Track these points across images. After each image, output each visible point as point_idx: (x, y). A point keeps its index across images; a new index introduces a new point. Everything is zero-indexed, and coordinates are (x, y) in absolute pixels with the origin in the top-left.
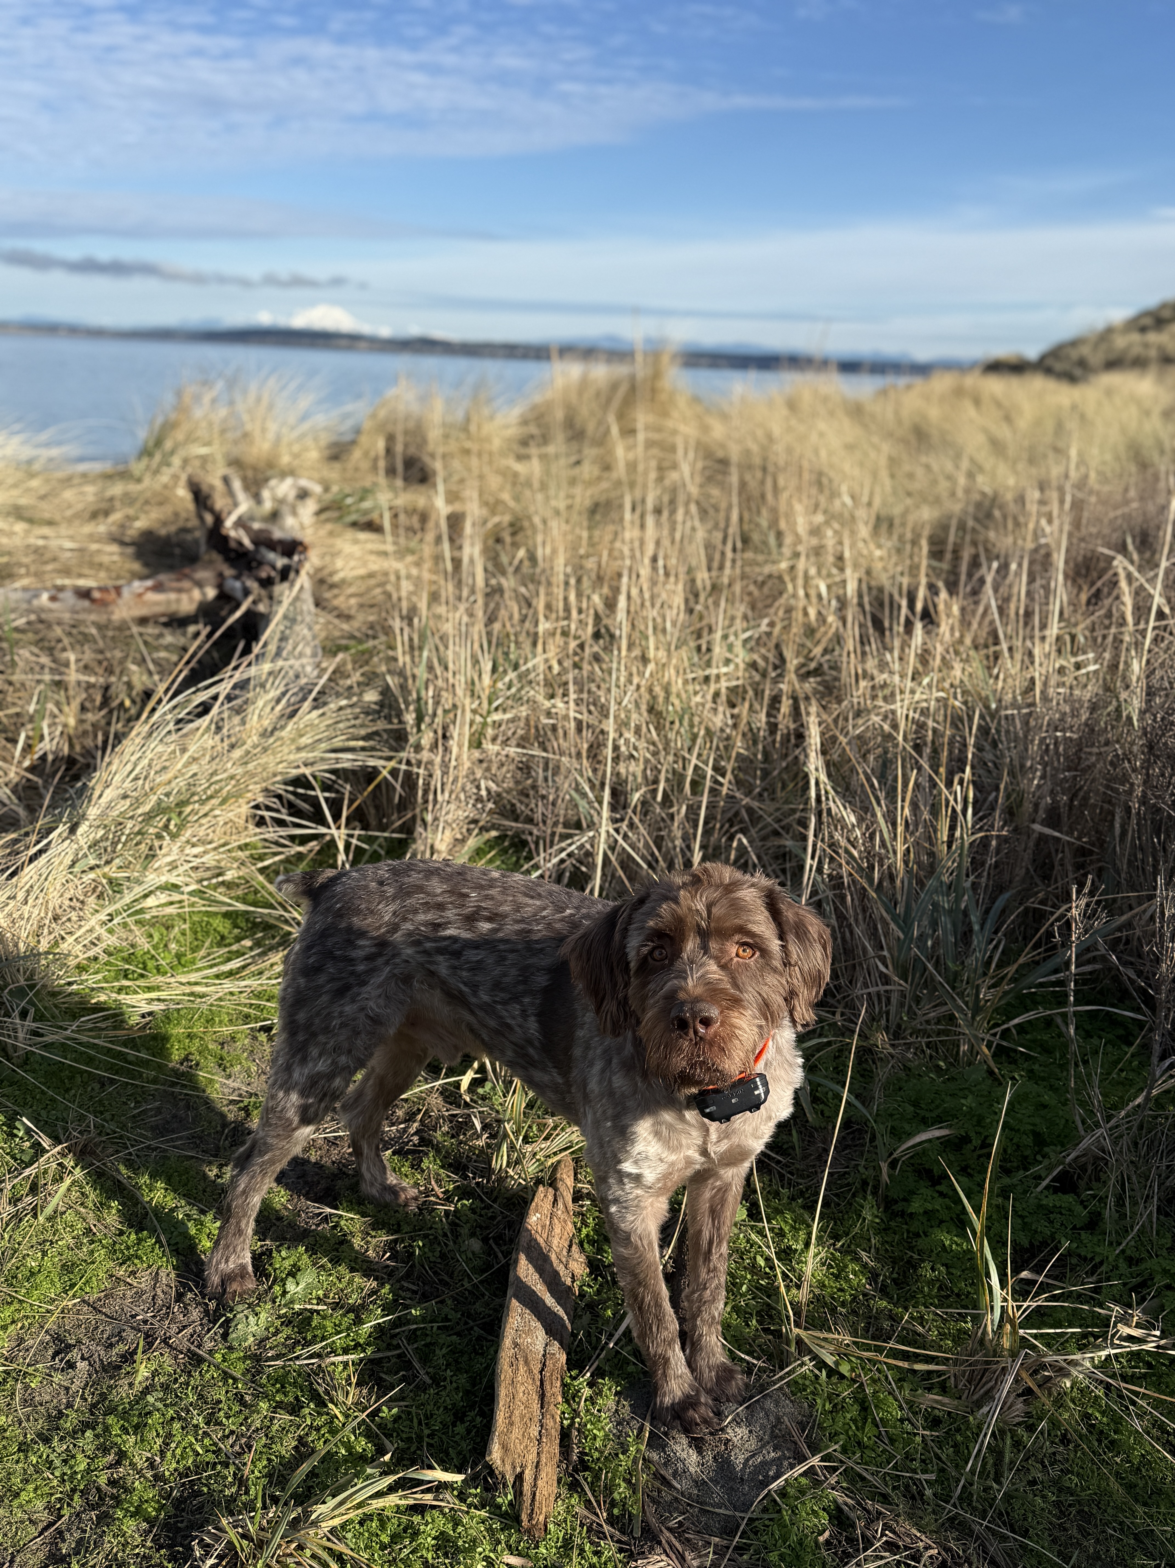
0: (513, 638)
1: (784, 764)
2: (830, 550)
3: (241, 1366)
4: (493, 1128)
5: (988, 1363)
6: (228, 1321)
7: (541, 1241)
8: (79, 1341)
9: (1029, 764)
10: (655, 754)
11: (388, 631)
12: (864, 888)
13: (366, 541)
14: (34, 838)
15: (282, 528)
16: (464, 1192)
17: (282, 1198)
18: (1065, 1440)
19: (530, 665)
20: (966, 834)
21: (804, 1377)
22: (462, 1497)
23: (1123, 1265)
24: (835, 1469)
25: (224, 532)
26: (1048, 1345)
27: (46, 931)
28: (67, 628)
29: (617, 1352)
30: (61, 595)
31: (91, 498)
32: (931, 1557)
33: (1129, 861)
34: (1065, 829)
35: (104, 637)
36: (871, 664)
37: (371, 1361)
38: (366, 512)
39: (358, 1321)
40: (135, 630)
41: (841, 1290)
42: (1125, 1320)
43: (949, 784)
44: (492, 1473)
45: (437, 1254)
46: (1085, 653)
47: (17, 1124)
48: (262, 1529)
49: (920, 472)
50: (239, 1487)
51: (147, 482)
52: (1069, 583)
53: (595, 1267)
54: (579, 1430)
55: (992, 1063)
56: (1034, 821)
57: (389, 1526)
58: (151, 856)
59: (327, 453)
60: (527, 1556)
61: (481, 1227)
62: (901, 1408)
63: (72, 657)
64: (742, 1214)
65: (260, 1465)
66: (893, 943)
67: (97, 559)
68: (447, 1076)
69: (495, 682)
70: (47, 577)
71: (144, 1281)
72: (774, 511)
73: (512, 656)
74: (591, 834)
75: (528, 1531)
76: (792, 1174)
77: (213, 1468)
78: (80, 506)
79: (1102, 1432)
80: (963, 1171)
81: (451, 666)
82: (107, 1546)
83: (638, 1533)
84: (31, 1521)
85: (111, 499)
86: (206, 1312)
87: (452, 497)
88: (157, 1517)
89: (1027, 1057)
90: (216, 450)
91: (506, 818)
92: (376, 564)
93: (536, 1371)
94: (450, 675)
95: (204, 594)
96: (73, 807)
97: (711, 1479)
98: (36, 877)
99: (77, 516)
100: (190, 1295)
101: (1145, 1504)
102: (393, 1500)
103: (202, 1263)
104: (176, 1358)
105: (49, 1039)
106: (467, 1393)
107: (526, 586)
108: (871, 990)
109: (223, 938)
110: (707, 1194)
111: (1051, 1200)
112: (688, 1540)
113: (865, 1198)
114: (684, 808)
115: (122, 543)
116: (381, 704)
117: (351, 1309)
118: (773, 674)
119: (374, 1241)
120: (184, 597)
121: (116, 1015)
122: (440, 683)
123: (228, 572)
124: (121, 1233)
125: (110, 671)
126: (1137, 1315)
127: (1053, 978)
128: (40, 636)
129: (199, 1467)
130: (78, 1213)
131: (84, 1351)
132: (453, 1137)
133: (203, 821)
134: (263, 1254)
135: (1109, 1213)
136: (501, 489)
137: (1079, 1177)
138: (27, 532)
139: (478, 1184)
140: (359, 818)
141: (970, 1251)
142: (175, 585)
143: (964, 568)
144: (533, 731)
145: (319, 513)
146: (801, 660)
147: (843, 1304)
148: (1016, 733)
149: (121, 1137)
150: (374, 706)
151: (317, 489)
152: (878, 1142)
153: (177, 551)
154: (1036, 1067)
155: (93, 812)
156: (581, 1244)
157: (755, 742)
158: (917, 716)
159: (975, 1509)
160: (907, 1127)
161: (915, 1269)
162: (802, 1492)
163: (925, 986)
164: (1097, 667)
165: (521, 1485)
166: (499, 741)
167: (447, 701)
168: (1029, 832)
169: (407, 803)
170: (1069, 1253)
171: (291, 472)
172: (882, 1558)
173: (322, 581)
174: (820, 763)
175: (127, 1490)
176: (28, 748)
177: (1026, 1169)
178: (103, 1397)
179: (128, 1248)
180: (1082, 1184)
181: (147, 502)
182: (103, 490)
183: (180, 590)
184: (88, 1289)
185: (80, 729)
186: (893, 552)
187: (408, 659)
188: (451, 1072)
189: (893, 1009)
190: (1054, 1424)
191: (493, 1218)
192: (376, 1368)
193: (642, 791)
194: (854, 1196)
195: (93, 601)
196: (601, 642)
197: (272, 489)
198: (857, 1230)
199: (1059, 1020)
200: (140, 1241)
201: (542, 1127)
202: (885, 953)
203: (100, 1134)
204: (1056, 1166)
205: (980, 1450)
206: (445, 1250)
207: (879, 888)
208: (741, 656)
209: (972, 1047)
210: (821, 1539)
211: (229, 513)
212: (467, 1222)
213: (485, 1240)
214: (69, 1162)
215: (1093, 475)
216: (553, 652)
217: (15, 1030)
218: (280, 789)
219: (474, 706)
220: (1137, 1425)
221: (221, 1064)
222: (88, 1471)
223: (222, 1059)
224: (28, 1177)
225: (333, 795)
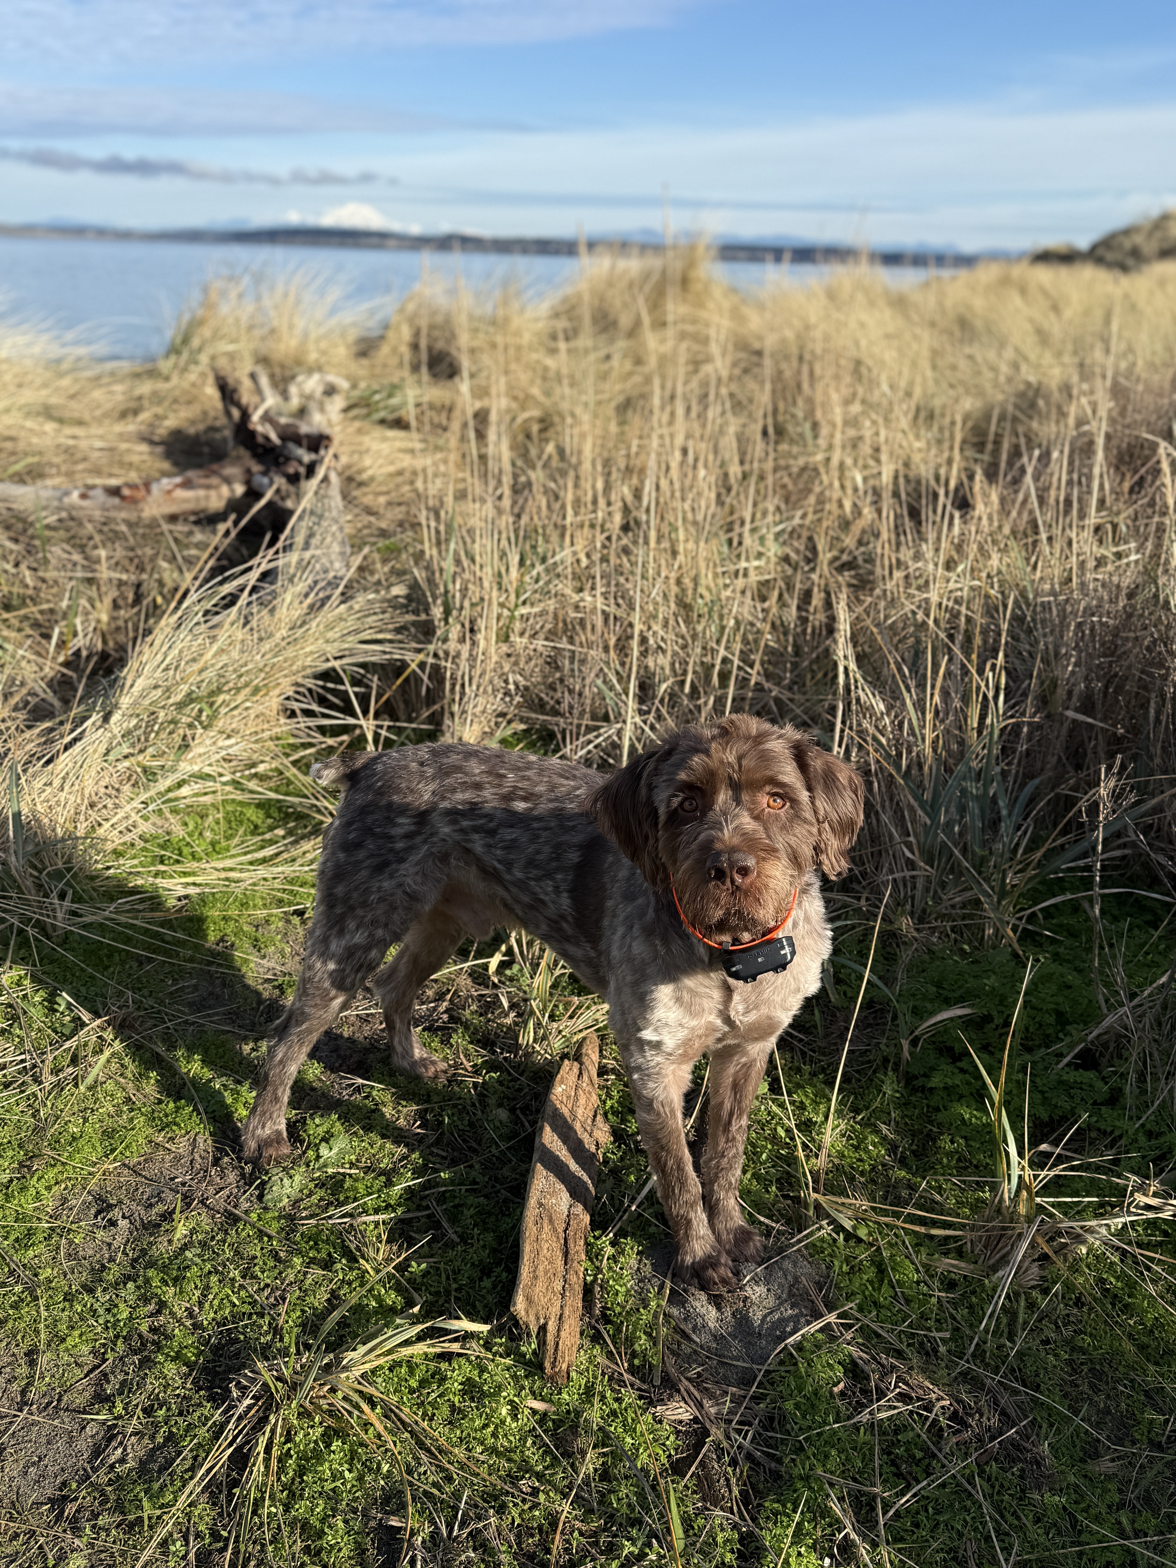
0: (540, 531)
1: (814, 655)
2: (868, 441)
3: (275, 1225)
4: (520, 1007)
5: (1004, 1229)
6: (263, 1183)
7: (565, 1111)
8: (120, 1202)
9: (1063, 651)
10: (684, 647)
11: (416, 526)
12: (891, 775)
13: (394, 439)
14: (68, 726)
15: (309, 424)
16: (491, 1066)
17: (315, 1071)
18: (1079, 1303)
19: (558, 558)
20: (995, 721)
21: (822, 1240)
22: (488, 1346)
23: (1142, 1139)
24: (850, 1326)
25: (251, 427)
26: (1065, 1214)
27: (82, 818)
28: (99, 527)
29: (640, 1215)
30: (91, 493)
31: (120, 398)
32: (943, 1407)
33: (1163, 748)
34: (1099, 716)
35: (135, 535)
36: (906, 554)
37: (400, 1221)
38: (394, 410)
39: (389, 1184)
40: (165, 527)
41: (861, 1160)
42: (1141, 1189)
43: (981, 672)
44: (516, 1324)
45: (466, 1122)
46: (1126, 542)
47: (58, 999)
48: (296, 1373)
49: (963, 364)
50: (274, 1335)
51: (175, 380)
52: (1112, 471)
53: (618, 1135)
54: (601, 1287)
55: (1016, 946)
56: (1067, 708)
57: (417, 1372)
58: (185, 746)
59: (354, 349)
60: (550, 1401)
61: (508, 1099)
62: (917, 1271)
63: (103, 553)
64: (764, 1088)
65: (294, 1316)
66: (920, 829)
67: (127, 459)
68: (476, 958)
69: (522, 575)
70: (78, 476)
71: (182, 1146)
72: (810, 401)
73: (540, 550)
74: (619, 726)
75: (552, 1378)
76: (814, 1051)
77: (249, 1318)
78: (109, 406)
79: (1116, 1296)
80: (985, 1049)
81: (478, 558)
82: (149, 1387)
83: (657, 1382)
84: (77, 1364)
85: (140, 398)
86: (243, 1175)
87: (481, 392)
88: (196, 1362)
89: (1053, 941)
90: (245, 347)
91: (535, 712)
92: (406, 462)
93: (560, 1230)
94: (477, 568)
95: (232, 491)
96: (106, 696)
97: (729, 1334)
98: (71, 765)
99: (106, 415)
100: (226, 1159)
101: (1157, 1364)
102: (420, 1348)
103: (238, 1129)
104: (213, 1217)
105: (88, 919)
106: (494, 1251)
107: (555, 481)
108: (896, 875)
109: (256, 827)
110: (732, 1070)
111: (1073, 1076)
112: (706, 1389)
113: (886, 1074)
114: (712, 699)
115: (152, 442)
116: (408, 597)
117: (383, 1173)
118: (806, 568)
119: (405, 1110)
120: (213, 493)
121: (151, 898)
122: (467, 575)
123: (256, 468)
124: (160, 1102)
125: (141, 568)
126: (1154, 1186)
127: (1081, 863)
128: (72, 533)
129: (236, 1317)
130: (117, 1083)
131: (126, 1210)
132: (481, 1015)
133: (235, 712)
134: (297, 1121)
135: (1129, 1088)
136: (532, 382)
137: (1101, 1054)
138: (58, 431)
139: (505, 1058)
140: (387, 710)
141: (989, 1125)
142: (203, 481)
143: (1004, 457)
144: (561, 625)
145: (346, 410)
146: (835, 553)
147: (862, 1174)
148: (1051, 621)
149: (159, 1012)
150: (401, 600)
151: (344, 384)
152: (900, 1021)
153: (206, 450)
154: (1061, 950)
155: (125, 701)
156: (605, 1115)
157: (786, 633)
158: (951, 604)
159: (987, 1365)
160: (929, 1006)
161: (934, 1141)
162: (818, 1347)
163: (952, 871)
164: (1139, 556)
165: (545, 1335)
166: (527, 635)
167: (474, 592)
168: (1062, 718)
169: (434, 695)
170: (1089, 1127)
171: (320, 369)
172: (895, 1408)
173: (350, 479)
174: (850, 652)
175: (167, 1337)
176: (62, 644)
177: (1048, 1047)
178: (144, 1253)
179: (166, 1116)
180: (1104, 1061)
181: (175, 401)
182: (132, 388)
183: (208, 487)
184: (128, 1154)
185: (113, 626)
186: (933, 442)
187: (435, 552)
188: (479, 955)
189: (918, 893)
190: (1069, 1287)
191: (519, 1090)
192: (406, 1227)
193: (670, 682)
194: (875, 1072)
195: (123, 498)
196: (630, 534)
197: (299, 385)
198: (877, 1104)
199: (1086, 905)
200: (177, 1109)
201: (567, 1005)
202: (912, 839)
203: (138, 1009)
204: (1078, 1043)
205: (993, 1312)
206: (474, 1119)
207: (907, 775)
208: (773, 550)
209: (997, 930)
210: (836, 1390)
211: (256, 408)
212: (495, 1092)
213: (512, 1110)
214: (109, 1035)
215: (1140, 363)
216: (580, 546)
217: (54, 910)
218: (310, 683)
219: (501, 600)
220: (1152, 1290)
221: (256, 944)
222: (130, 1318)
223: (256, 940)
224: (69, 1049)
225: (362, 690)
